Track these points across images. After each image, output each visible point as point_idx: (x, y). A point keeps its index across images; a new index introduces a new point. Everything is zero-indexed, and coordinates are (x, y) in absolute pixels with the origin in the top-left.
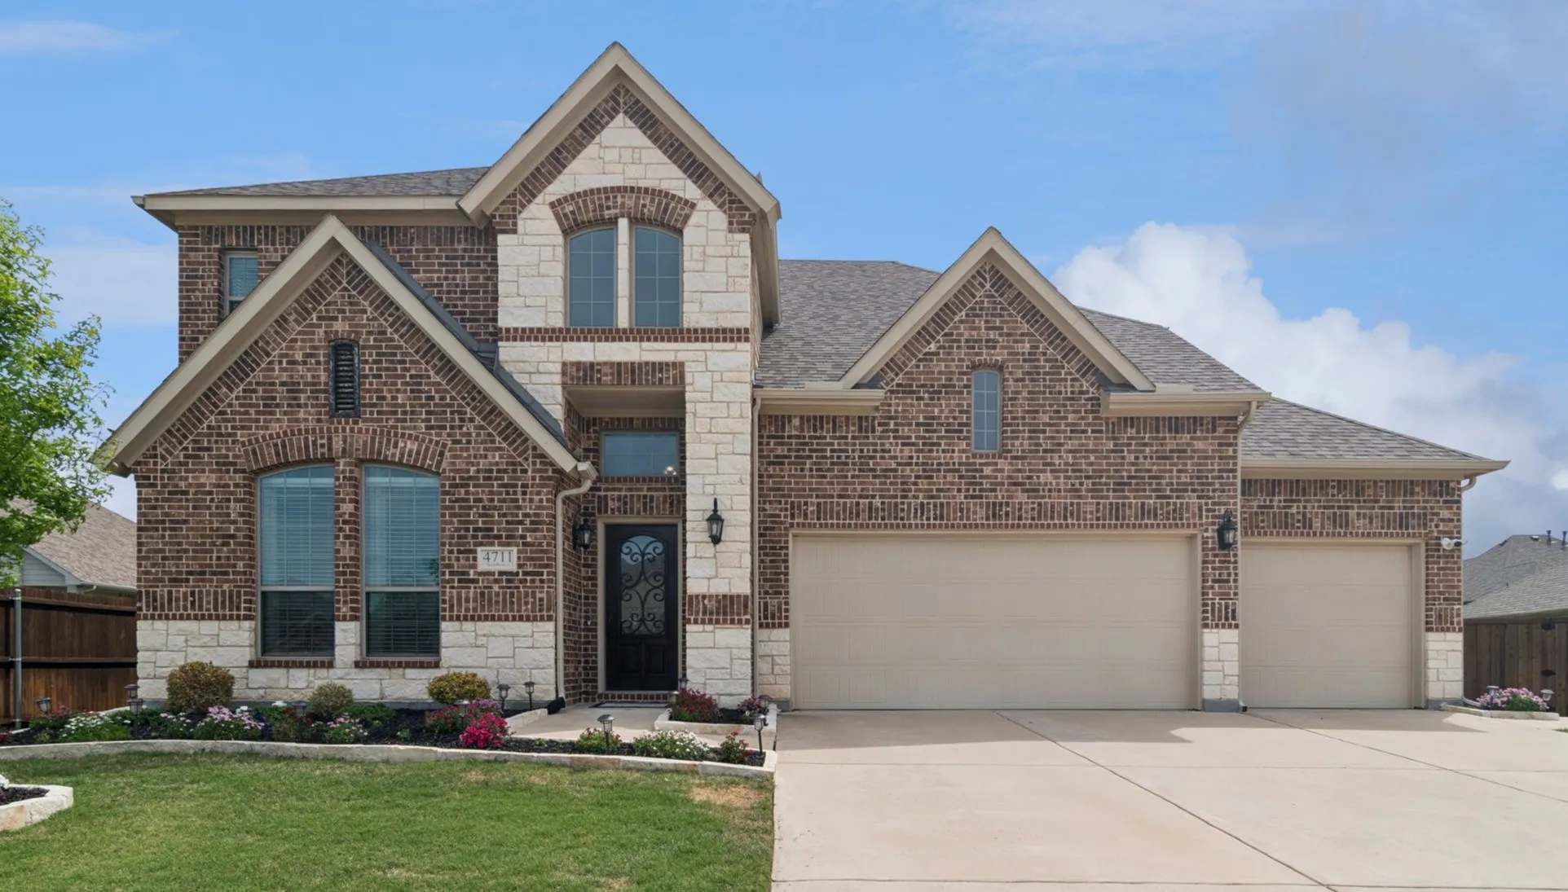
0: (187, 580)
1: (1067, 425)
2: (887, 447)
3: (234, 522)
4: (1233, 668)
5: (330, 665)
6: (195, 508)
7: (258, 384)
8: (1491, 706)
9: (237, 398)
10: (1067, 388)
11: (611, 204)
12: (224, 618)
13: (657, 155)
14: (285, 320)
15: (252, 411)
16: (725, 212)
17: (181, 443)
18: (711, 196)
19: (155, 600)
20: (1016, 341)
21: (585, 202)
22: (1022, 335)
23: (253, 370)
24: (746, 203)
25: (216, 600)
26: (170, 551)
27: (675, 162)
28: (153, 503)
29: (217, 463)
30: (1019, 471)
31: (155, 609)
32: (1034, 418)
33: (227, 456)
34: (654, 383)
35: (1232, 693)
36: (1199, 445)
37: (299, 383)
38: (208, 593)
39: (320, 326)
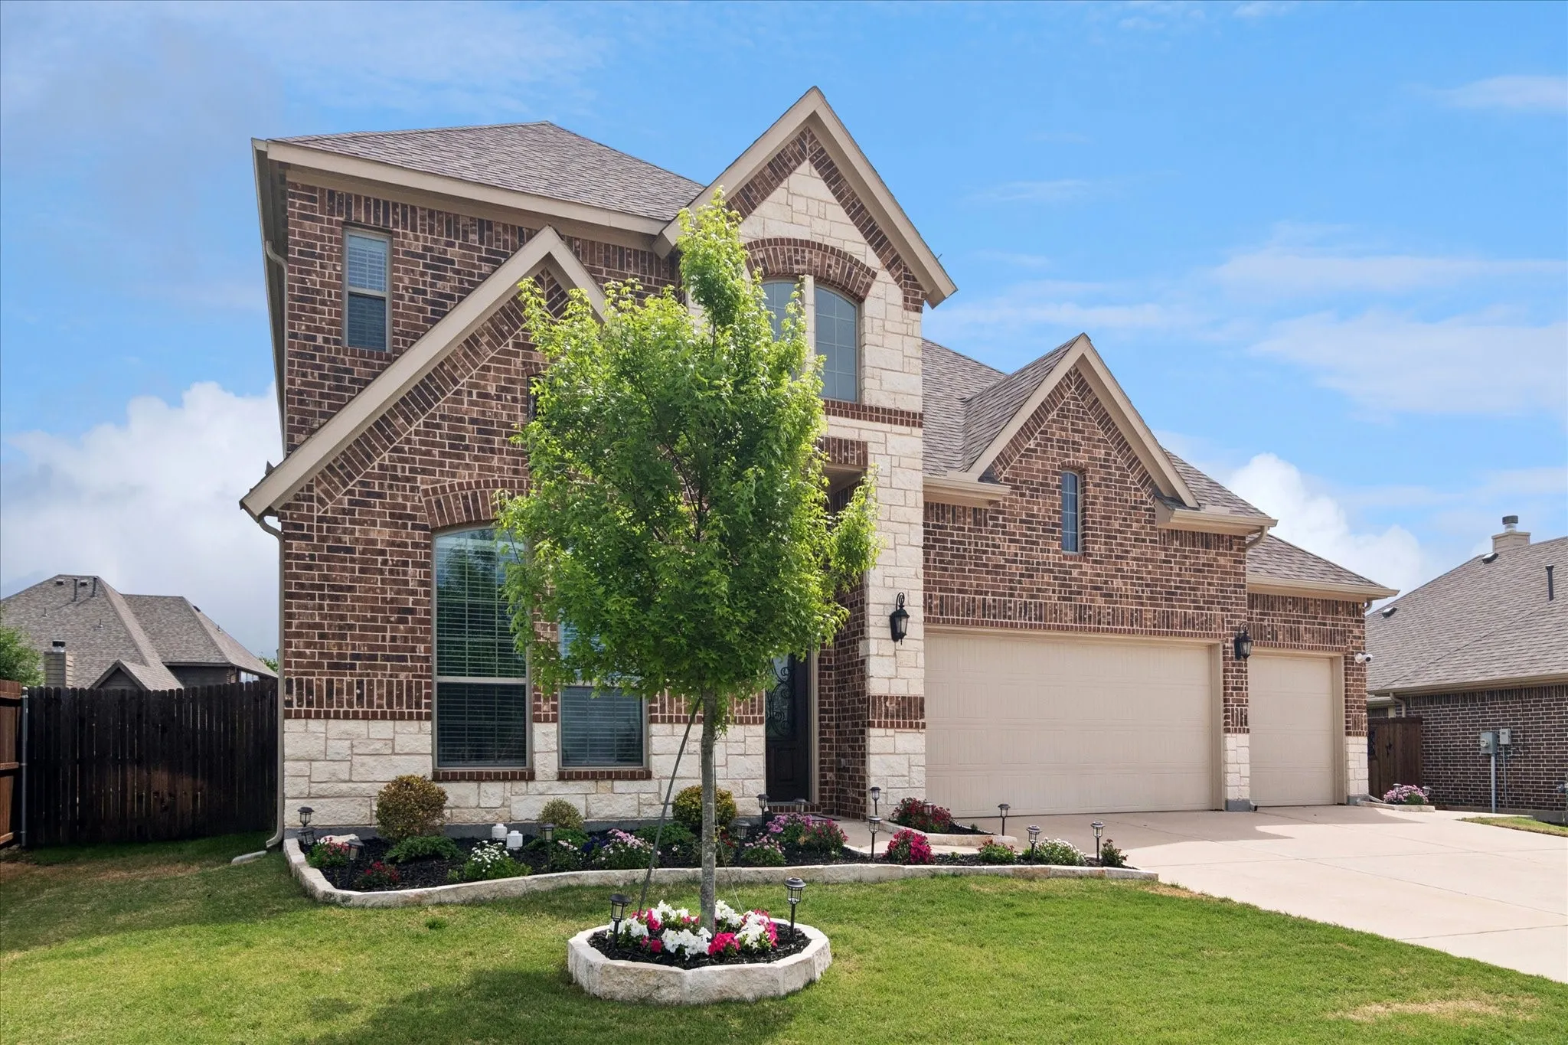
0: (353, 667)
1: (1133, 533)
2: (997, 542)
3: (414, 593)
4: (1246, 770)
5: (531, 777)
6: (362, 571)
7: (442, 417)
8: (1396, 801)
9: (417, 433)
10: (1131, 497)
11: (799, 258)
12: (402, 717)
13: (839, 213)
14: (477, 342)
15: (436, 451)
16: (901, 287)
17: (345, 485)
18: (889, 267)
19: (310, 692)
20: (1094, 447)
21: (774, 250)
22: (1099, 441)
23: (437, 400)
24: (920, 281)
25: (390, 693)
26: (330, 626)
27: (856, 224)
28: (308, 561)
29: (392, 515)
30: (1098, 575)
31: (310, 704)
32: (1108, 524)
33: (404, 507)
34: (840, 462)
35: (1245, 794)
36: (1222, 560)
37: (492, 422)
38: (380, 683)
39: (517, 355)
